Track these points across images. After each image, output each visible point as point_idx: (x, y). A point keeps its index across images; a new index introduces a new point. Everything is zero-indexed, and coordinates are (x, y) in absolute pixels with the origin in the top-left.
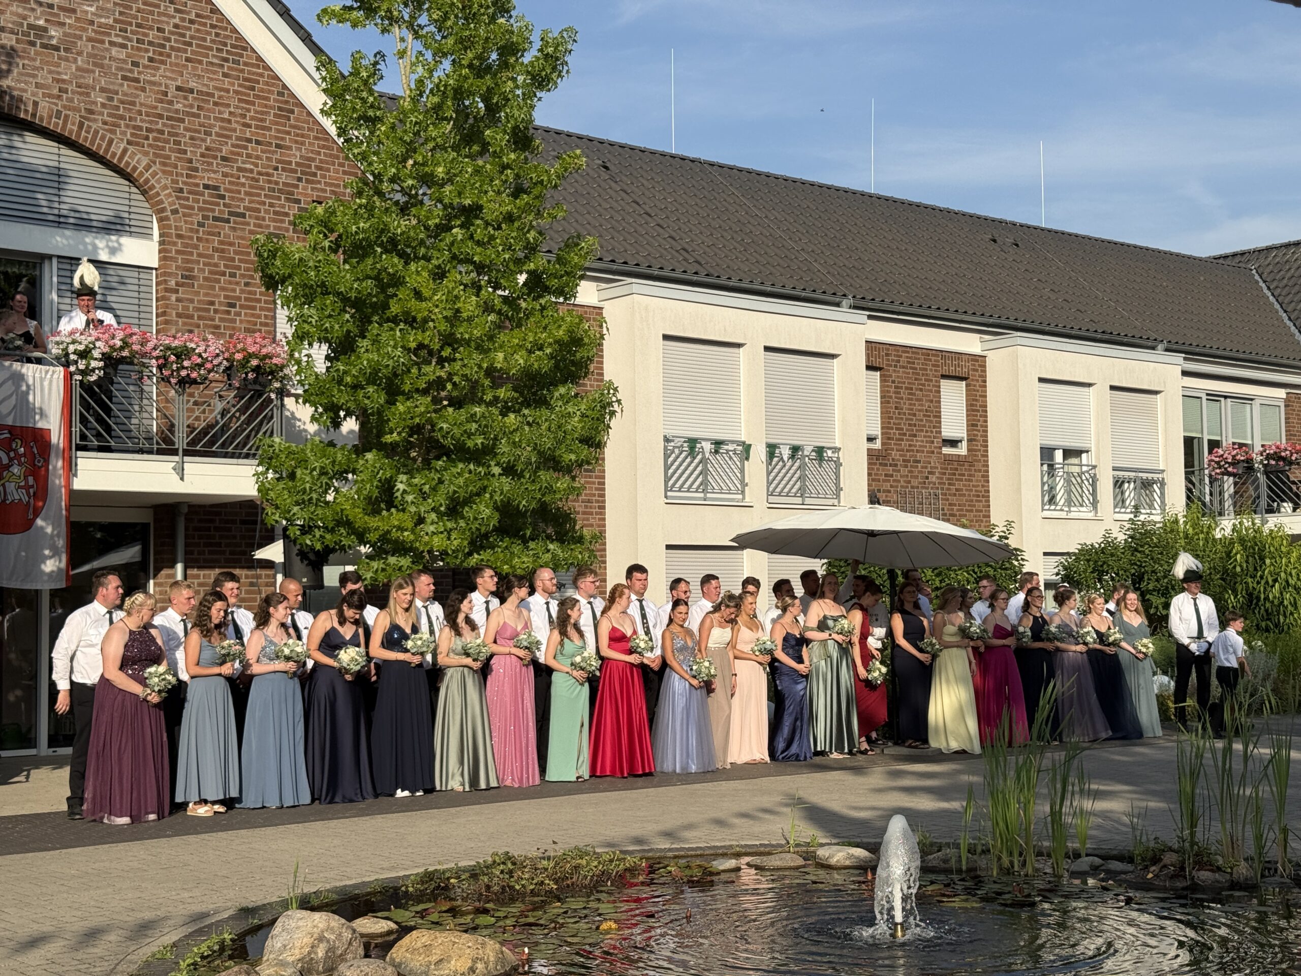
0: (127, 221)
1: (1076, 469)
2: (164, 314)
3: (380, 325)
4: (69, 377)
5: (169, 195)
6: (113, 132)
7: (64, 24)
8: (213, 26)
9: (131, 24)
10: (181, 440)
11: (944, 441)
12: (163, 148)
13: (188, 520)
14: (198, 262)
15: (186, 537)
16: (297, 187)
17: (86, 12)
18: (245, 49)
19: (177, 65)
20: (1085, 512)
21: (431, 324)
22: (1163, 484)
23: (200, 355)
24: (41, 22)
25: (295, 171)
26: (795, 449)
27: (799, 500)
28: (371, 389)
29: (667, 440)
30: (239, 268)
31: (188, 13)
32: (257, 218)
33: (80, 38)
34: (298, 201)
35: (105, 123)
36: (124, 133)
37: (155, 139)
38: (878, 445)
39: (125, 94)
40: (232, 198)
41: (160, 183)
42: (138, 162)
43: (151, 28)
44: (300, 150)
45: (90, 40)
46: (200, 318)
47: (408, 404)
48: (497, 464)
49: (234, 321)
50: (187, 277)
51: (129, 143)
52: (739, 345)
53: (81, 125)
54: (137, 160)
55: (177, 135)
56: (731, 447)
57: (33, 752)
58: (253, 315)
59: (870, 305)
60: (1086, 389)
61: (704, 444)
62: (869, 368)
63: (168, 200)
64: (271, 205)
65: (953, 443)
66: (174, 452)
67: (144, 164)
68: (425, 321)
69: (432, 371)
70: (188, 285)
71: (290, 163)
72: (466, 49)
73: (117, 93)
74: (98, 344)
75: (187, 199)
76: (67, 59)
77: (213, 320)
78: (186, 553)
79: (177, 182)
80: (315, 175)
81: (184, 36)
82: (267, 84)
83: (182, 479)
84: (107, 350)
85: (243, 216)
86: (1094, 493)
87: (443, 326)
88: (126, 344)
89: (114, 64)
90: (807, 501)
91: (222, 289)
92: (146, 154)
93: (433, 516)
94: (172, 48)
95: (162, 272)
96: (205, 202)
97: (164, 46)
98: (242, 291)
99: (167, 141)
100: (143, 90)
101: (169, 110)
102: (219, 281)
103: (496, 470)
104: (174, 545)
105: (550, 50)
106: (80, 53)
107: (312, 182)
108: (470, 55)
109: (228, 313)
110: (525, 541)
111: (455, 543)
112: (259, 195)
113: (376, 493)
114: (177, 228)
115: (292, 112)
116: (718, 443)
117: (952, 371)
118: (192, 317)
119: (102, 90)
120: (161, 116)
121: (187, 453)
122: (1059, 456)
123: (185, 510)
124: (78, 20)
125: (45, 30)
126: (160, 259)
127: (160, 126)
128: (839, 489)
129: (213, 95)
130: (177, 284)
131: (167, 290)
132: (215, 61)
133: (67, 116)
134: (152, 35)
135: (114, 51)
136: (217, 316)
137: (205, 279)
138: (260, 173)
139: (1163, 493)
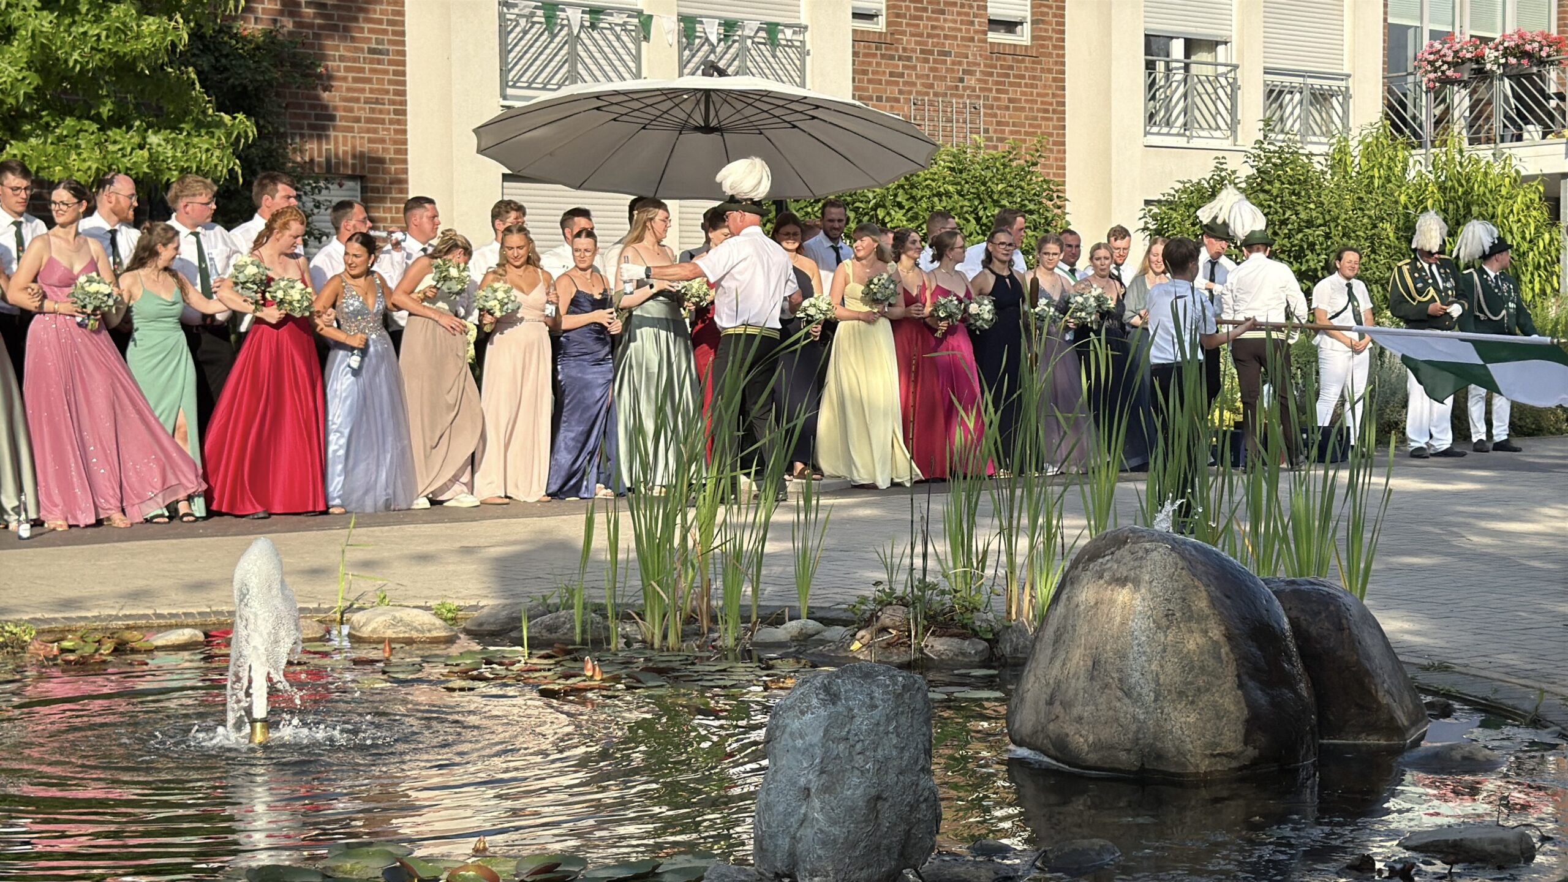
1: (1204, 72)
11: (991, 22)
20: (1218, 140)
22: (1346, 95)
26: (729, 26)
29: (505, 3)
38: (880, 25)
56: (618, 19)
61: (570, 11)
65: (1010, 26)
86: (1233, 111)
116: (595, 12)
122: (1178, 49)
139: (1346, 112)
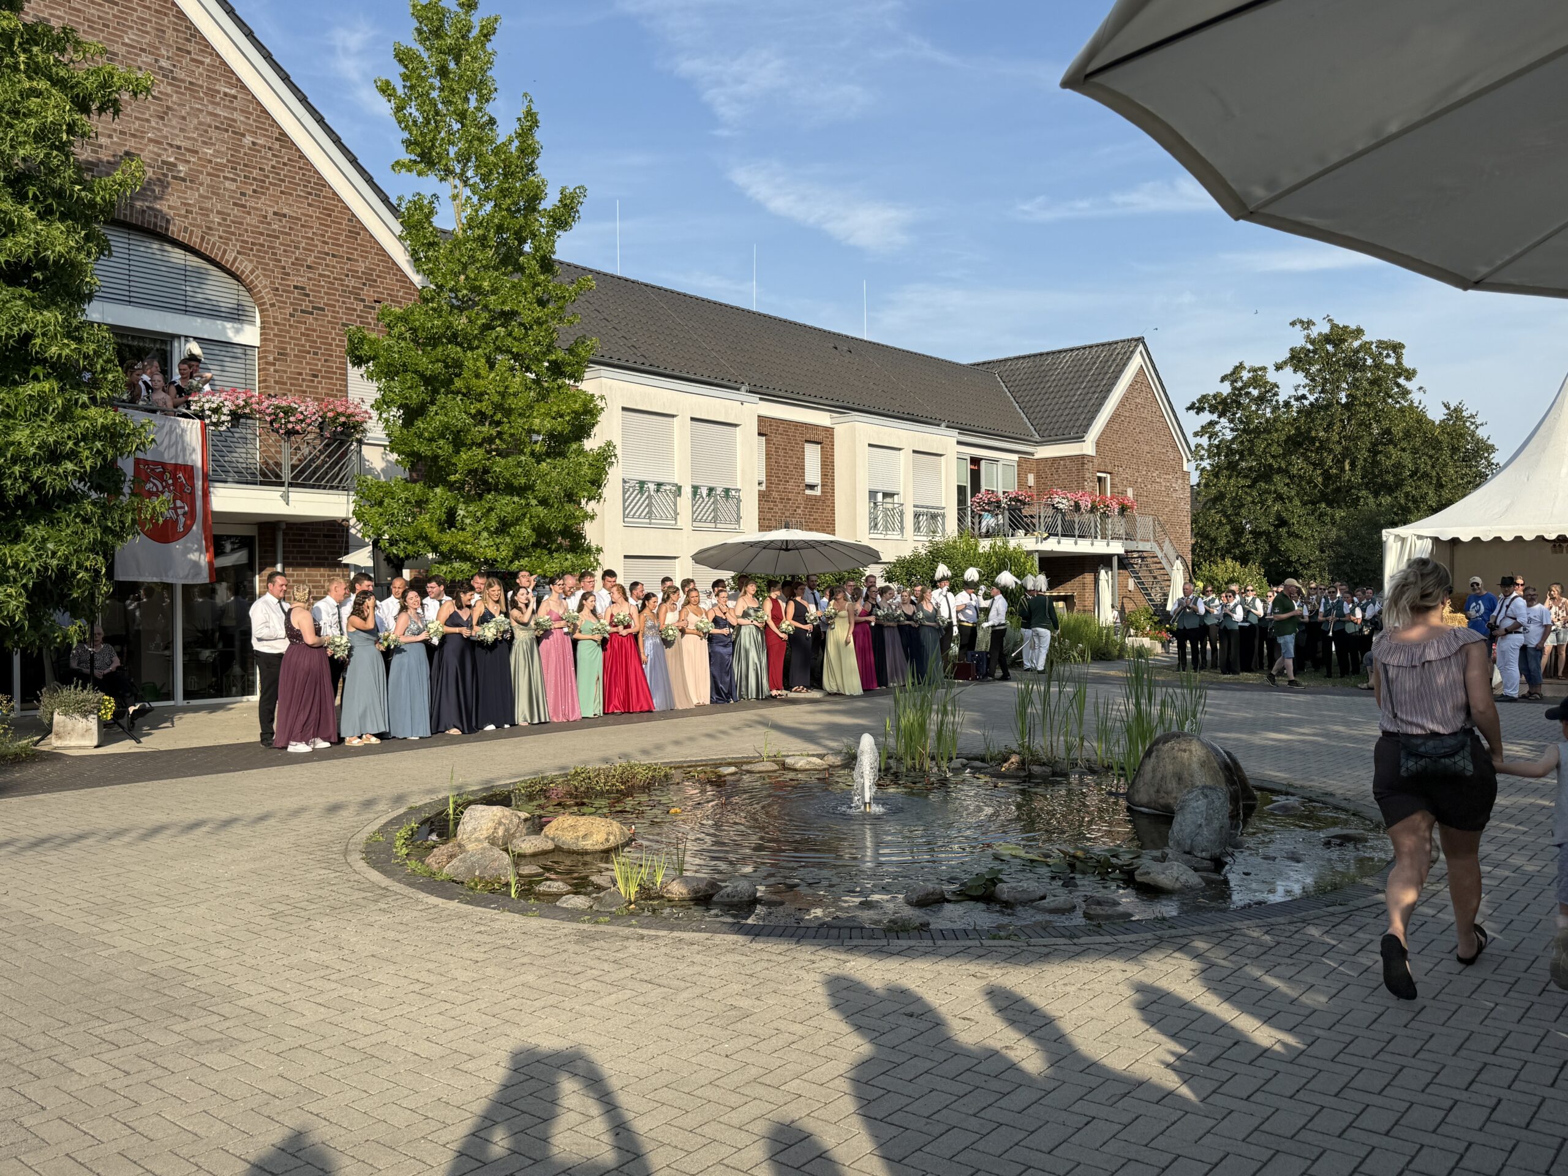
0: (237, 312)
1: (890, 506)
2: (265, 381)
3: (446, 395)
4: (204, 427)
5: (268, 293)
6: (227, 244)
7: (189, 162)
8: (300, 168)
9: (239, 164)
10: (287, 475)
11: (807, 485)
12: (264, 258)
13: (285, 534)
14: (290, 343)
15: (284, 547)
16: (362, 289)
17: (206, 153)
18: (324, 186)
19: (274, 196)
20: (896, 535)
21: (487, 397)
22: (944, 516)
23: (302, 413)
24: (172, 160)
25: (361, 278)
26: (711, 490)
27: (713, 525)
28: (442, 442)
29: (624, 482)
30: (320, 348)
31: (282, 158)
32: (334, 312)
33: (202, 173)
34: (363, 300)
35: (221, 237)
36: (235, 245)
37: (258, 250)
38: (763, 488)
39: (236, 216)
40: (315, 297)
41: (261, 283)
43: (255, 168)
44: (364, 262)
45: (209, 174)
46: (291, 384)
47: (470, 453)
48: (535, 498)
49: (317, 388)
50: (282, 354)
51: (239, 253)
52: (673, 416)
53: (203, 238)
54: (244, 266)
55: (274, 248)
56: (668, 488)
57: (171, 703)
58: (331, 384)
59: (760, 390)
60: (897, 452)
61: (650, 485)
62: (760, 434)
63: (267, 296)
64: (344, 302)
65: (812, 487)
66: (282, 484)
67: (249, 269)
68: (482, 394)
69: (486, 429)
70: (283, 360)
71: (357, 272)
72: (505, 196)
73: (229, 215)
74: (226, 403)
75: (282, 296)
76: (192, 188)
77: (301, 386)
78: (284, 558)
79: (274, 283)
80: (376, 281)
81: (279, 174)
82: (340, 212)
83: (287, 504)
84: (234, 408)
85: (323, 310)
86: (902, 522)
87: (496, 398)
88: (247, 404)
89: (227, 193)
90: (719, 526)
91: (308, 363)
92: (251, 261)
93: (485, 534)
94: (270, 183)
95: (263, 350)
96: (295, 298)
97: (264, 182)
98: (323, 366)
99: (266, 253)
100: (249, 213)
101: (268, 229)
102: (305, 358)
103: (534, 502)
104: (275, 552)
105: (568, 201)
106: (201, 184)
107: (374, 286)
108: (508, 201)
109: (313, 381)
110: (551, 552)
111: (504, 553)
112: (335, 295)
113: (444, 517)
114: (274, 317)
115: (359, 234)
116: (659, 485)
117: (812, 438)
118: (285, 384)
119: (218, 213)
120: (262, 234)
121: (291, 485)
122: (880, 496)
123: (284, 526)
124: (199, 159)
125: (175, 165)
126: (261, 340)
127: (261, 241)
128: (739, 518)
129: (300, 220)
130: (275, 359)
131: (267, 363)
132: (302, 194)
133: (192, 231)
134: (255, 173)
135: (227, 184)
136: (305, 384)
137: (295, 356)
138: (335, 279)
139: (944, 523)
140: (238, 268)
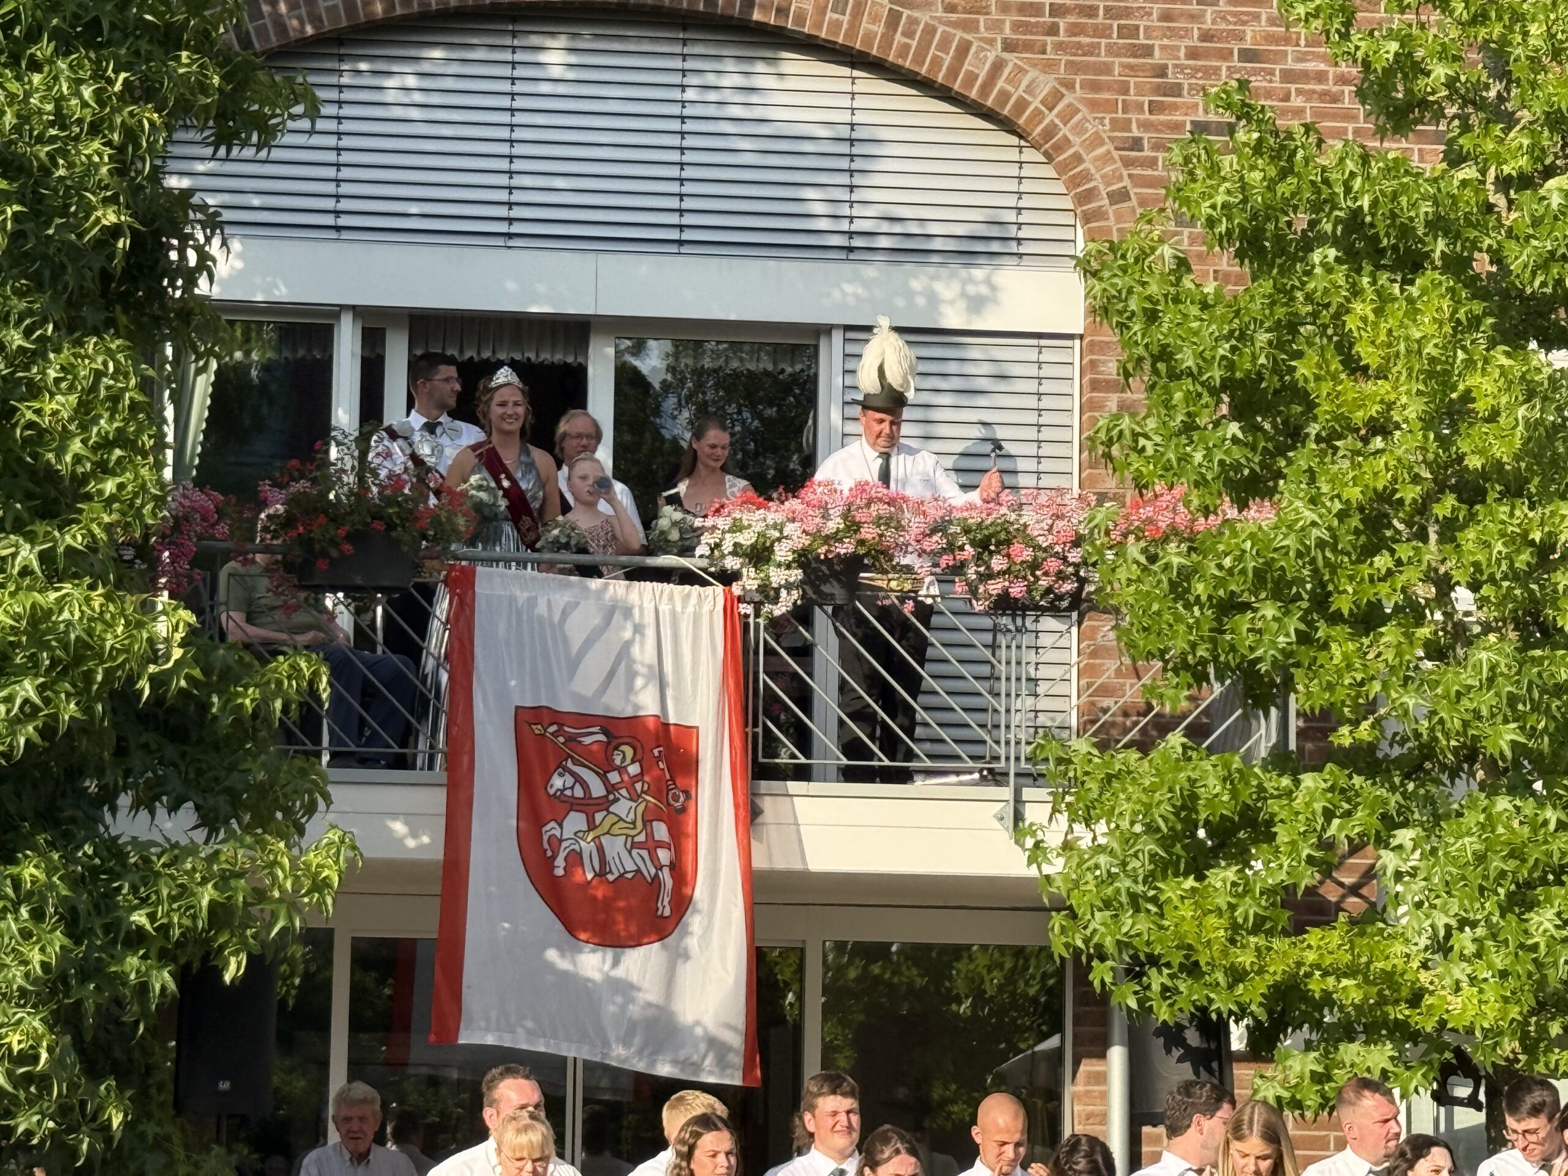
0: (1012, 231)
5: (1107, 158)
6: (969, 26)
12: (1092, 50)
42: (1029, 89)
54: (1027, 85)
63: (1103, 170)
67: (1044, 91)
75: (1152, 163)
92: (1049, 67)
95: (1089, 342)
126: (1090, 313)
131: (1096, 385)
133: (859, 4)
140: (1004, 96)
